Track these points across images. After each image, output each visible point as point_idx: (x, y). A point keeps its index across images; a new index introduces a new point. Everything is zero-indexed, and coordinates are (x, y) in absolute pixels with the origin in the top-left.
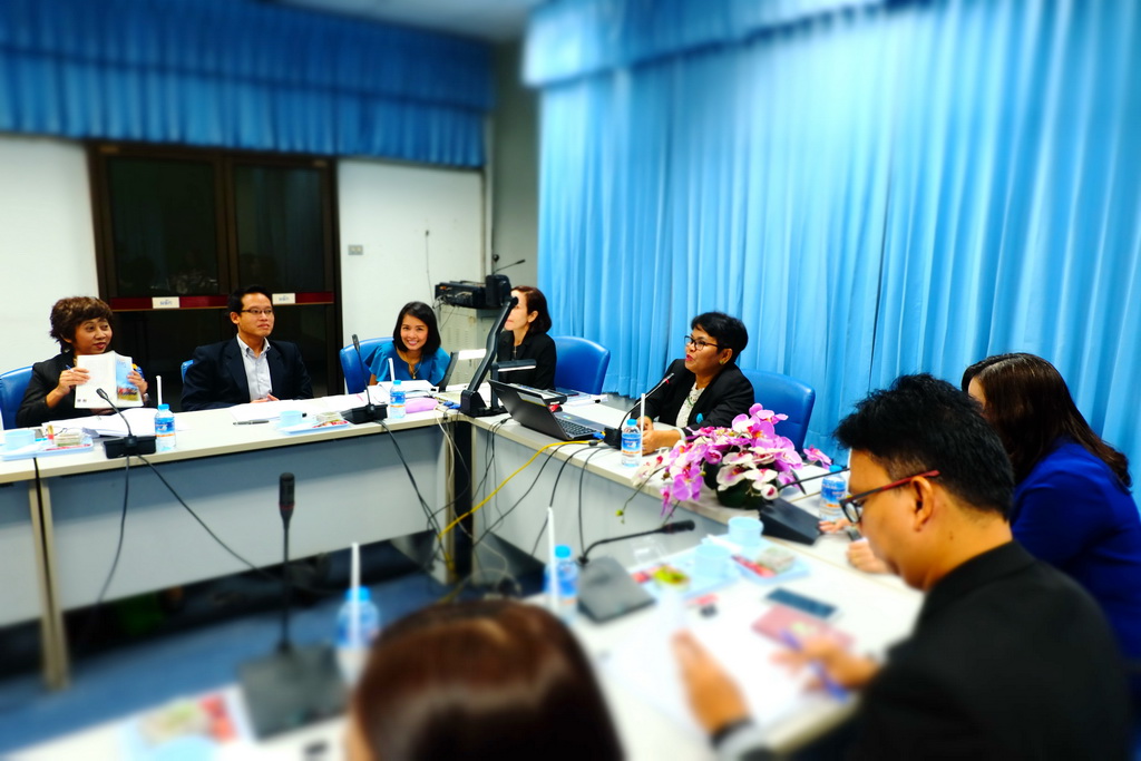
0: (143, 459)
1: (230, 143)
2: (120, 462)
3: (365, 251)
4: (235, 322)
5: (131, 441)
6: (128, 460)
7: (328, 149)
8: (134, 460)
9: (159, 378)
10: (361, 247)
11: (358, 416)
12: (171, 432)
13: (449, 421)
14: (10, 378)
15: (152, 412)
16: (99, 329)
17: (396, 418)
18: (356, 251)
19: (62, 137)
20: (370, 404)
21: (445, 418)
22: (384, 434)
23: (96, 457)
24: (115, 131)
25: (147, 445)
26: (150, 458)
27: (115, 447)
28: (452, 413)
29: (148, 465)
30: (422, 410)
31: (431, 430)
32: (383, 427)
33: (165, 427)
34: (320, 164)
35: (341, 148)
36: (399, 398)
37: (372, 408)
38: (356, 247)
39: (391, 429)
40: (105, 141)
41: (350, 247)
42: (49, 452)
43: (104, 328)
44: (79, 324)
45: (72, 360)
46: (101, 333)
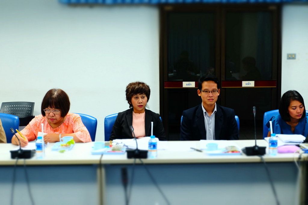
0: (141, 161)
2: (132, 161)
3: (297, 57)
4: (199, 95)
5: (137, 152)
6: (135, 161)
8: (138, 161)
9: (152, 123)
10: (295, 55)
11: (249, 151)
12: (155, 150)
13: (302, 160)
14: (109, 118)
16: (140, 98)
17: (271, 155)
18: (292, 57)
19: (149, 4)
20: (256, 146)
21: (300, 158)
22: (261, 163)
25: (143, 154)
26: (144, 161)
27: (132, 154)
28: (305, 155)
29: (142, 165)
30: (289, 152)
31: (290, 164)
32: (262, 159)
33: (152, 147)
34: (273, 8)
37: (257, 148)
38: (292, 55)
39: (266, 161)
40: (167, 4)
41: (288, 55)
42: (109, 153)
43: (143, 98)
44: (132, 96)
45: (132, 112)
46: (140, 100)
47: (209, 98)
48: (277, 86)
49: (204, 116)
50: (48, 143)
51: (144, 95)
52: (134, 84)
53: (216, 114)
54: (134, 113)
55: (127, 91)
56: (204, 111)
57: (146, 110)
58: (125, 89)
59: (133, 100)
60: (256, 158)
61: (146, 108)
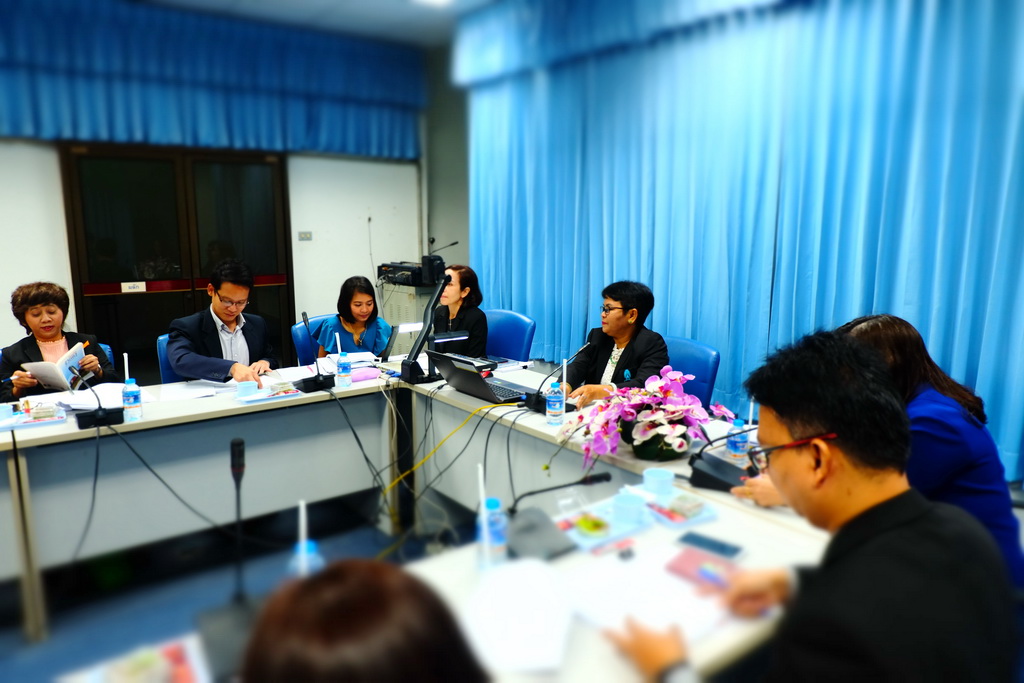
0: (112, 429)
1: (189, 142)
2: (91, 432)
3: (314, 236)
5: (100, 413)
6: (98, 430)
7: (278, 146)
8: (104, 430)
9: (126, 355)
10: (310, 233)
11: (308, 385)
13: (391, 388)
16: (45, 314)
17: (343, 386)
18: (306, 237)
19: (36, 140)
20: (319, 375)
21: (388, 386)
22: (333, 401)
23: (70, 428)
24: (85, 134)
25: (116, 416)
26: (119, 428)
27: (85, 419)
28: (393, 381)
29: (116, 435)
30: (366, 378)
31: (375, 397)
32: (332, 394)
34: (271, 159)
35: (290, 145)
36: (345, 368)
37: (321, 378)
38: (305, 233)
39: (338, 397)
40: (75, 142)
41: (300, 234)
42: (26, 425)
43: (51, 313)
44: (26, 310)
45: (36, 342)
46: (46, 317)
48: (288, 282)
49: (220, 332)
51: (54, 308)
52: (28, 287)
54: (40, 343)
55: (14, 302)
56: (219, 323)
57: (63, 333)
58: (10, 299)
59: (30, 318)
60: (321, 395)
61: (65, 330)
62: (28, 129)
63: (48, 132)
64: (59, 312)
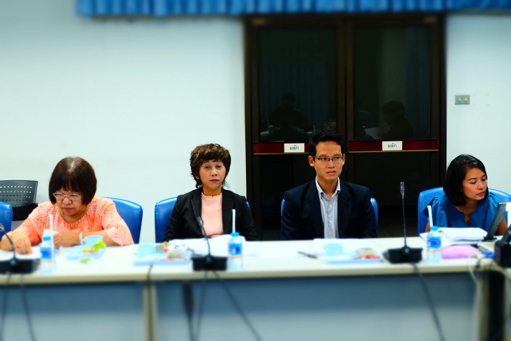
0: (216, 275)
1: (351, 8)
2: (201, 274)
3: (472, 101)
4: (312, 165)
5: (209, 260)
6: (206, 274)
7: (438, 6)
8: (211, 274)
9: (234, 211)
10: (468, 97)
11: (395, 256)
12: (239, 255)
13: (481, 269)
14: (163, 205)
15: (228, 237)
16: (214, 168)
17: (431, 261)
18: (463, 100)
19: (227, 16)
20: (406, 247)
21: (478, 266)
22: (415, 276)
23: (185, 270)
24: (264, 8)
25: (219, 263)
26: (221, 274)
27: (200, 263)
28: (486, 262)
29: (217, 281)
30: (460, 256)
31: (461, 276)
32: (416, 268)
33: (234, 251)
34: (431, 20)
35: (450, 4)
36: (435, 243)
37: (407, 251)
38: (463, 97)
39: (422, 272)
40: (256, 15)
41: (457, 97)
42: (162, 262)
45: (201, 194)
46: (214, 171)
47: (329, 170)
48: (440, 150)
49: (320, 199)
50: (61, 248)
51: (221, 164)
53: (340, 195)
54: (203, 195)
56: (320, 191)
59: (203, 171)
60: (405, 267)
62: (222, 8)
63: (236, 8)
64: (223, 169)
